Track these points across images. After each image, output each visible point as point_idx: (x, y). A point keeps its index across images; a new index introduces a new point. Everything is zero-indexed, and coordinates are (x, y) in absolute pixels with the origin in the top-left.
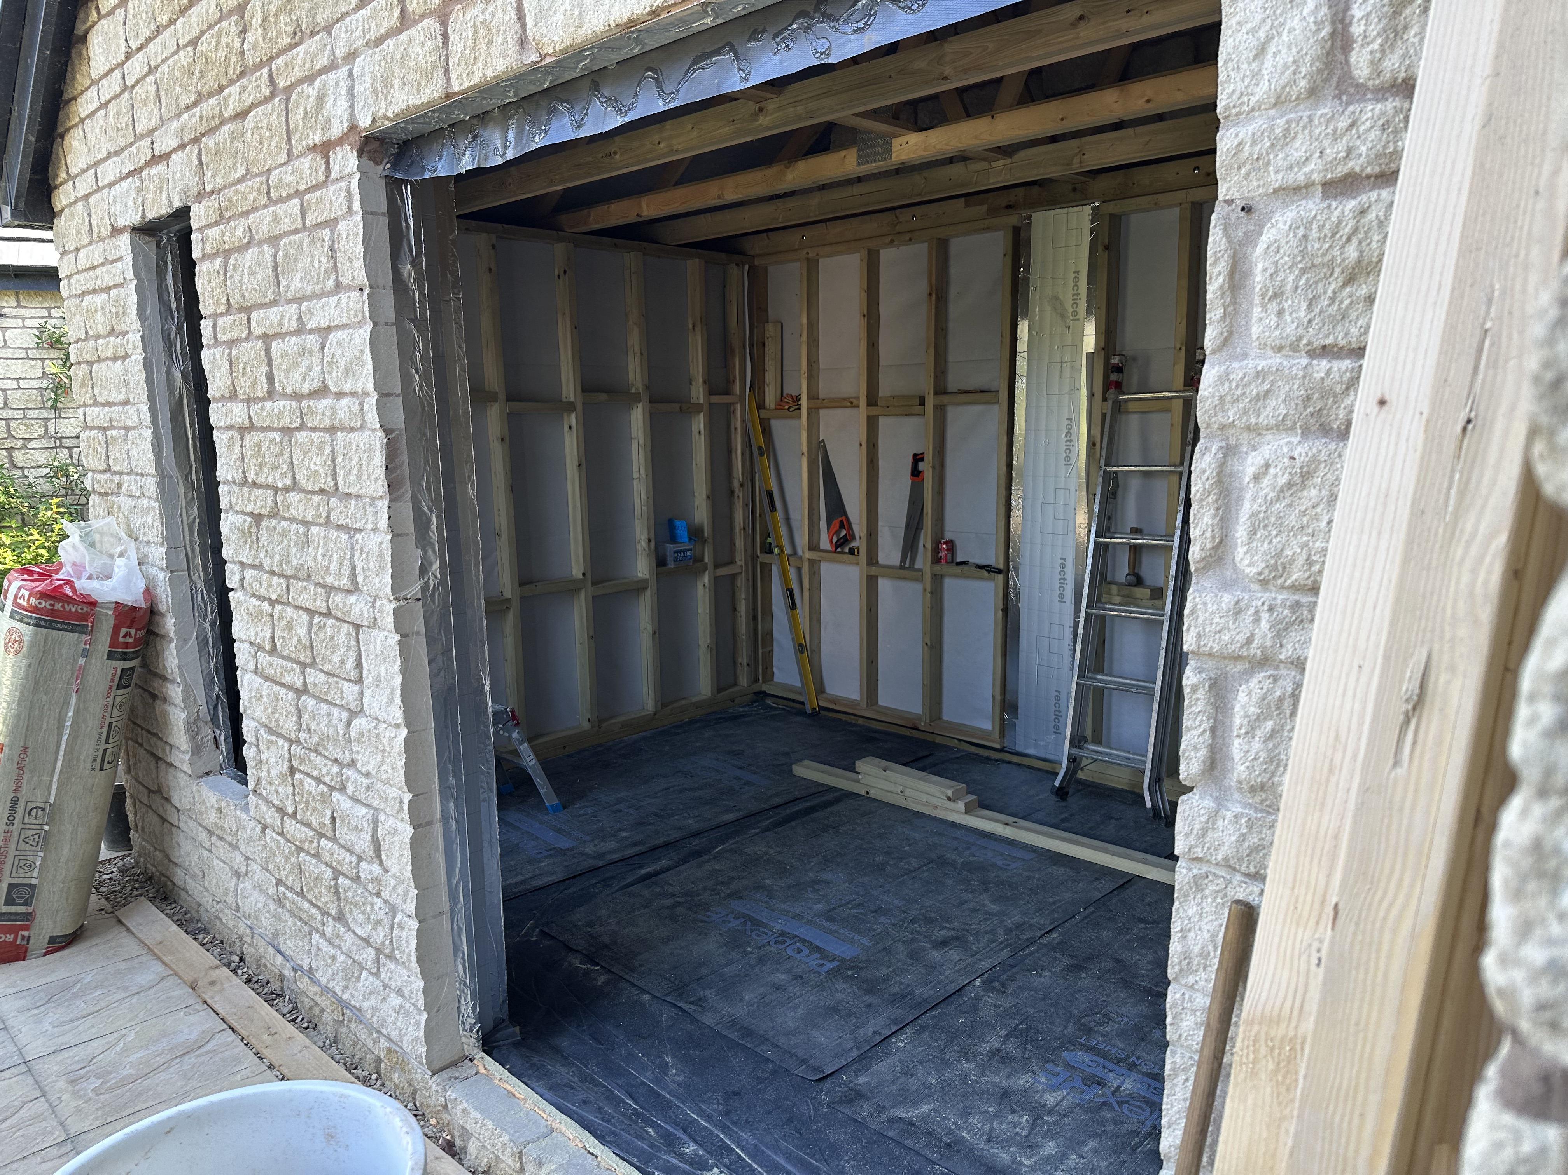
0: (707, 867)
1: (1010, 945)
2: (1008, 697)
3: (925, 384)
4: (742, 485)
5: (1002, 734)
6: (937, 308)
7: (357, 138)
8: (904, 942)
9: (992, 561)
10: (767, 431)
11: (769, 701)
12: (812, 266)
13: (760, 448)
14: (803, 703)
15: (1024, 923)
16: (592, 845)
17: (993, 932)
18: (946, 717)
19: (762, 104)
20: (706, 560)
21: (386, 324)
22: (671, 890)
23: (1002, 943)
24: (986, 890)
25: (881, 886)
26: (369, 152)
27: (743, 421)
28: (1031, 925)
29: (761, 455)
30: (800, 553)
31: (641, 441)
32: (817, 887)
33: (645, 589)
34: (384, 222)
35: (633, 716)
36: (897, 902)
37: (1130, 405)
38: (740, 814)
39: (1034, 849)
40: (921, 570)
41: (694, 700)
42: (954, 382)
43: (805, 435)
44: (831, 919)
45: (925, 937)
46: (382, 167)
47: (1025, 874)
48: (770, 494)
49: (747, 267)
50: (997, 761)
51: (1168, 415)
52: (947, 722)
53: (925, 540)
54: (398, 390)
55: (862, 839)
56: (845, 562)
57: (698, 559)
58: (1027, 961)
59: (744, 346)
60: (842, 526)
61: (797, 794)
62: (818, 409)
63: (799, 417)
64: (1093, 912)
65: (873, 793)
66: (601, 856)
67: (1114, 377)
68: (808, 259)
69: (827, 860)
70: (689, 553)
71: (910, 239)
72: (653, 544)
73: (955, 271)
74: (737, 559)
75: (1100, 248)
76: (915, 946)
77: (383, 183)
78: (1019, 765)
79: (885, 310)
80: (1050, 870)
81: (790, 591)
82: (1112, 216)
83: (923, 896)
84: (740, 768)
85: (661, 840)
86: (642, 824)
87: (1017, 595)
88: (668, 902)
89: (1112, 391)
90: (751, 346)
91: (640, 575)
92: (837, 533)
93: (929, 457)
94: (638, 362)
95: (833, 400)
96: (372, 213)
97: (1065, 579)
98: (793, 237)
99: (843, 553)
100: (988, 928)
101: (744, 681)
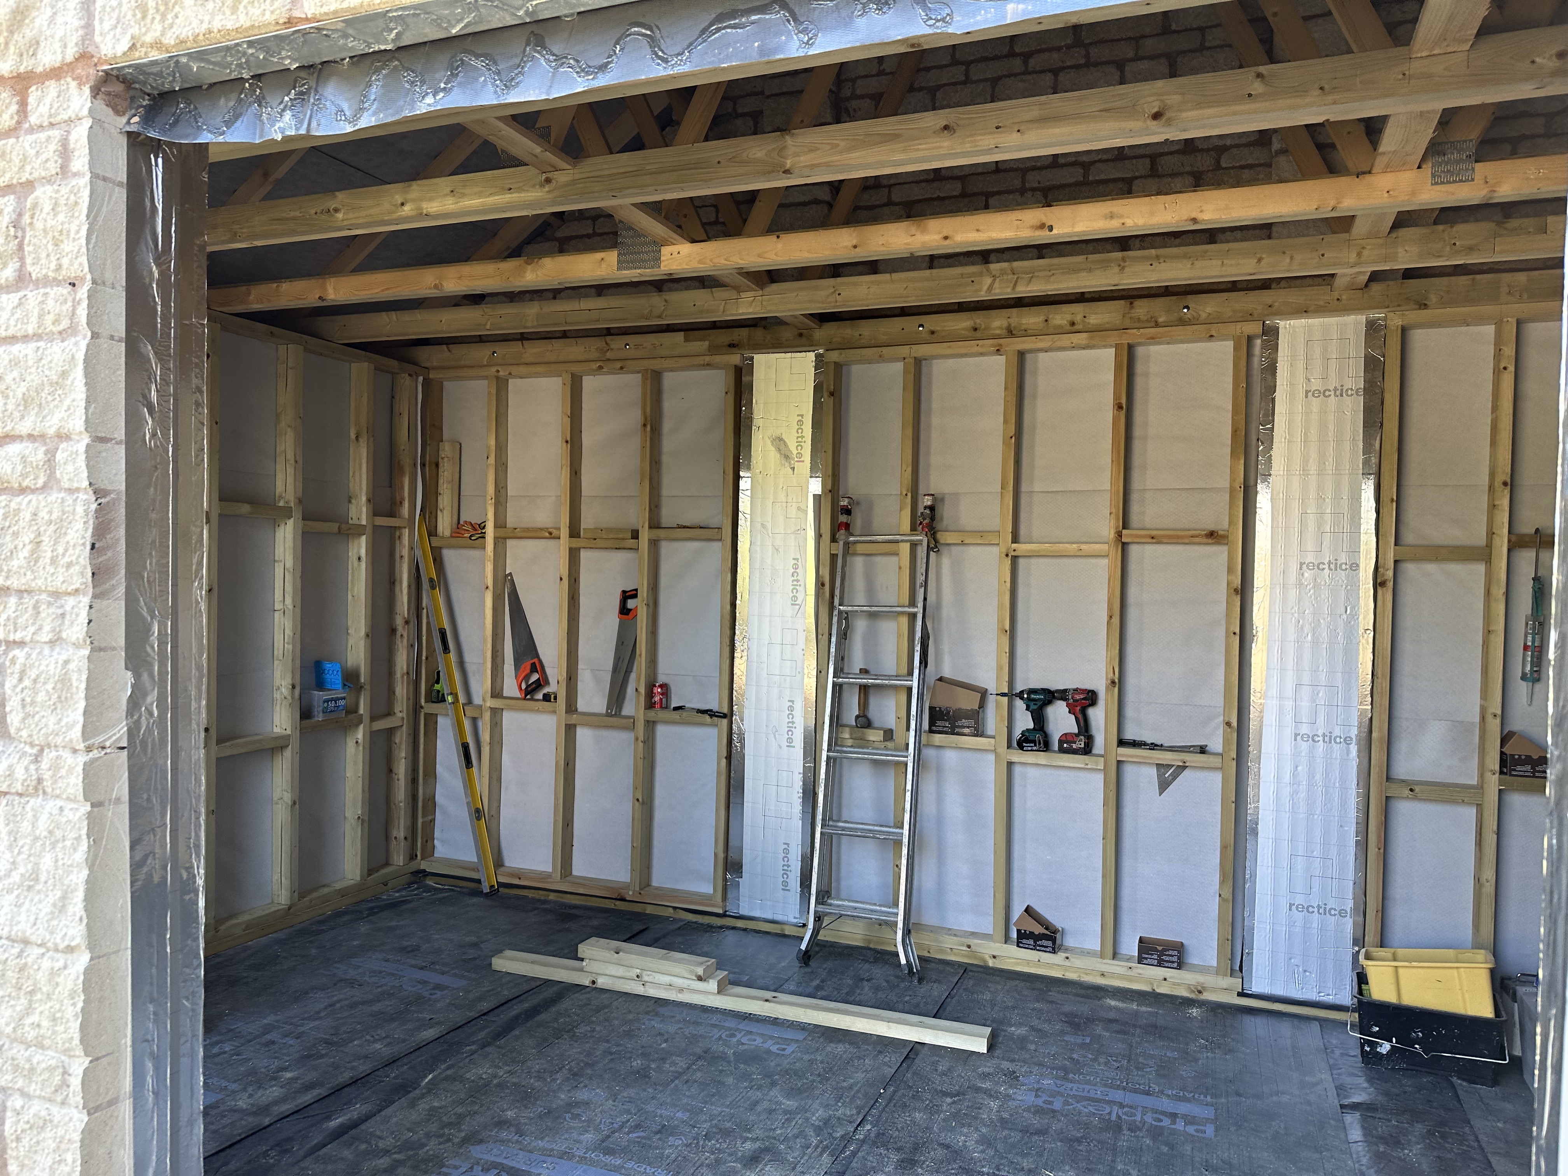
0: (423, 1105)
1: (827, 1147)
2: (731, 854)
3: (637, 517)
4: (407, 622)
5: (725, 898)
6: (651, 440)
7: (92, 71)
8: (708, 1166)
9: (714, 706)
10: (438, 562)
11: (430, 882)
12: (501, 385)
13: (431, 580)
14: (479, 881)
15: (830, 1116)
16: (245, 1095)
17: (801, 1134)
18: (655, 883)
19: (549, 175)
20: (361, 711)
21: (112, 338)
22: (381, 1144)
23: (817, 1147)
24: (774, 1084)
25: (653, 1098)
26: (108, 94)
27: (411, 549)
28: (839, 1118)
29: (433, 588)
30: (477, 700)
31: (289, 564)
32: (576, 1111)
33: (282, 748)
34: (121, 195)
35: (261, 913)
36: (679, 1115)
37: (859, 546)
38: (443, 1029)
39: (802, 1027)
40: (633, 717)
41: (338, 886)
42: (668, 516)
43: (489, 568)
44: (609, 1152)
45: (730, 1155)
46: (124, 120)
47: (806, 1057)
48: (443, 634)
49: (421, 379)
50: (721, 927)
51: (894, 559)
52: (657, 888)
53: (636, 684)
54: (121, 434)
55: (608, 1041)
56: (538, 711)
57: (352, 710)
58: (854, 1165)
59: (415, 465)
60: (534, 669)
61: (507, 994)
62: (505, 539)
63: (484, 548)
64: (895, 1092)
65: (602, 982)
66: (264, 1110)
67: (843, 518)
68: (497, 378)
69: (575, 1075)
70: (342, 703)
71: (622, 368)
72: (297, 691)
73: (668, 405)
74: (397, 709)
75: (826, 394)
76: (723, 1168)
77: (124, 141)
78: (745, 930)
79: (587, 439)
80: (829, 1049)
81: (465, 748)
82: (836, 364)
83: (706, 1103)
84: (422, 968)
85: (346, 1076)
86: (309, 1057)
87: (742, 741)
88: (383, 1162)
89: (842, 532)
90: (423, 465)
91: (277, 730)
92: (527, 678)
93: (643, 593)
94: (290, 470)
95: (527, 530)
96: (104, 179)
97: (793, 723)
98: (482, 353)
99: (532, 699)
100: (796, 1131)
101: (399, 859)
